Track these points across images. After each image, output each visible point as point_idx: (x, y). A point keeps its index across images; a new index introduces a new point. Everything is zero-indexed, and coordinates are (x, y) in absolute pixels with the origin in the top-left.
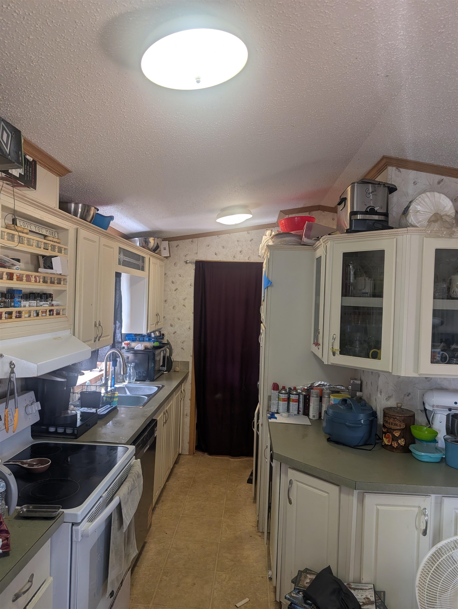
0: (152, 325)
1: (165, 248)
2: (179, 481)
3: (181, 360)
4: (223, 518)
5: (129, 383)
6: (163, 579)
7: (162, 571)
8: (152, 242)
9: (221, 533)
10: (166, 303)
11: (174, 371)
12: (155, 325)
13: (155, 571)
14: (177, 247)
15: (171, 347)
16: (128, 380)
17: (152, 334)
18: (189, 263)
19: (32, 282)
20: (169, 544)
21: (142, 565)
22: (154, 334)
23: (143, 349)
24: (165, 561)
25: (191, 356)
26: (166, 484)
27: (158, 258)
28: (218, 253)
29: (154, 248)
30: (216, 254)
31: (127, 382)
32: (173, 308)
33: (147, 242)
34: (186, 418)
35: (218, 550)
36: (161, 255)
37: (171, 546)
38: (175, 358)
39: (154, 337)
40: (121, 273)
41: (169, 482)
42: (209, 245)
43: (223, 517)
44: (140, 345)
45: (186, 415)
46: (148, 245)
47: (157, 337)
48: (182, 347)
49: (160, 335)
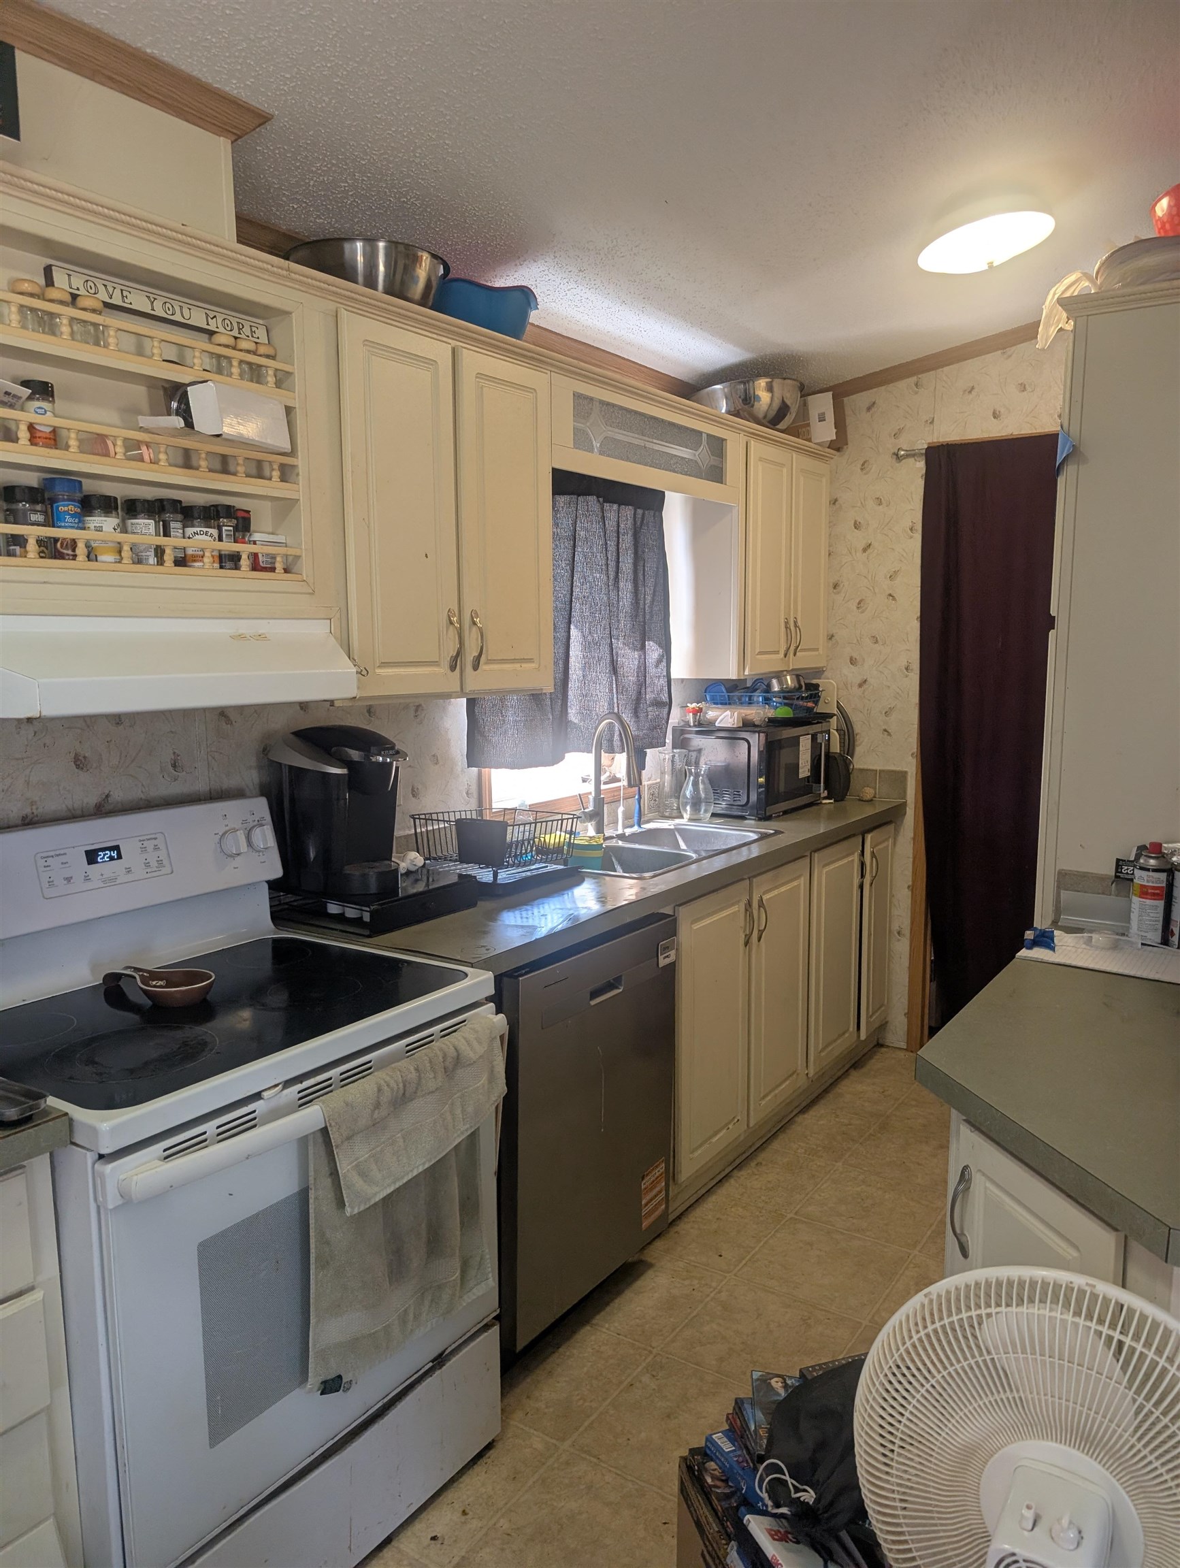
0: (761, 653)
1: (824, 414)
2: (837, 1116)
3: (882, 768)
4: (916, 1252)
5: (690, 820)
6: (640, 1382)
7: (649, 1359)
8: (764, 396)
9: (887, 1296)
10: (838, 593)
11: (860, 800)
12: (781, 655)
13: (632, 1352)
14: (869, 409)
15: (852, 728)
16: (688, 812)
17: (774, 682)
18: (907, 456)
19: (117, 457)
20: (711, 1287)
21: (607, 1326)
22: (780, 683)
23: (735, 726)
24: (674, 1333)
25: (912, 754)
26: (796, 1119)
27: (798, 450)
28: (1002, 410)
29: (772, 413)
30: (996, 415)
31: (688, 816)
32: (858, 608)
33: (748, 399)
34: (899, 940)
35: (850, 1344)
36: (809, 440)
37: (712, 1295)
38: (862, 760)
39: (779, 692)
40: (661, 495)
41: (806, 1116)
42: (973, 388)
43: (918, 1248)
44: (728, 713)
45: (899, 933)
46: (753, 406)
47: (788, 692)
48: (884, 727)
49: (797, 686)
